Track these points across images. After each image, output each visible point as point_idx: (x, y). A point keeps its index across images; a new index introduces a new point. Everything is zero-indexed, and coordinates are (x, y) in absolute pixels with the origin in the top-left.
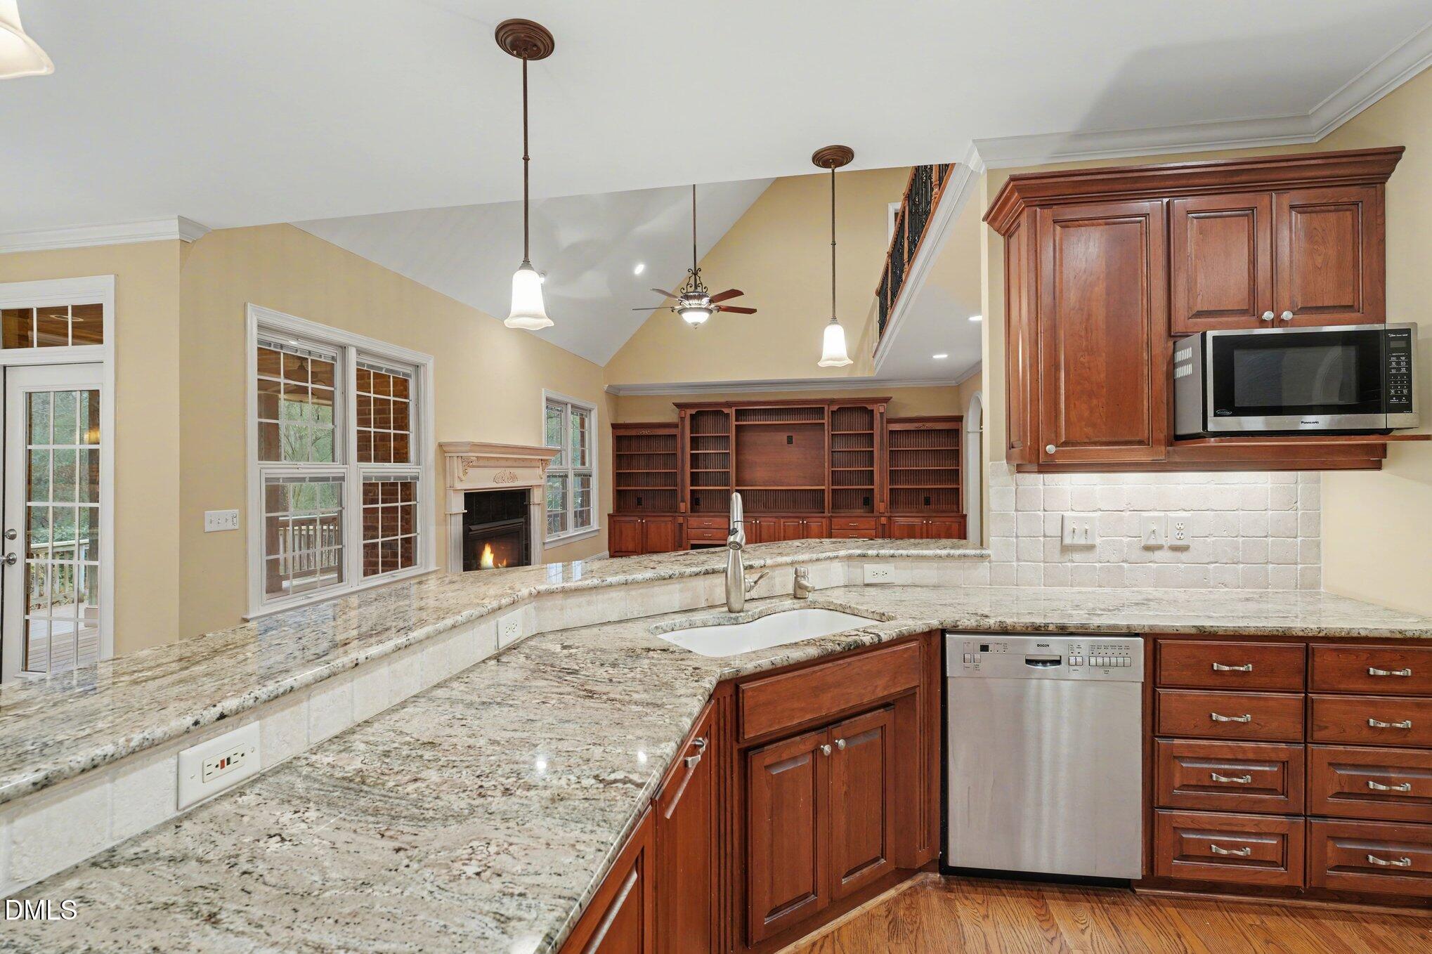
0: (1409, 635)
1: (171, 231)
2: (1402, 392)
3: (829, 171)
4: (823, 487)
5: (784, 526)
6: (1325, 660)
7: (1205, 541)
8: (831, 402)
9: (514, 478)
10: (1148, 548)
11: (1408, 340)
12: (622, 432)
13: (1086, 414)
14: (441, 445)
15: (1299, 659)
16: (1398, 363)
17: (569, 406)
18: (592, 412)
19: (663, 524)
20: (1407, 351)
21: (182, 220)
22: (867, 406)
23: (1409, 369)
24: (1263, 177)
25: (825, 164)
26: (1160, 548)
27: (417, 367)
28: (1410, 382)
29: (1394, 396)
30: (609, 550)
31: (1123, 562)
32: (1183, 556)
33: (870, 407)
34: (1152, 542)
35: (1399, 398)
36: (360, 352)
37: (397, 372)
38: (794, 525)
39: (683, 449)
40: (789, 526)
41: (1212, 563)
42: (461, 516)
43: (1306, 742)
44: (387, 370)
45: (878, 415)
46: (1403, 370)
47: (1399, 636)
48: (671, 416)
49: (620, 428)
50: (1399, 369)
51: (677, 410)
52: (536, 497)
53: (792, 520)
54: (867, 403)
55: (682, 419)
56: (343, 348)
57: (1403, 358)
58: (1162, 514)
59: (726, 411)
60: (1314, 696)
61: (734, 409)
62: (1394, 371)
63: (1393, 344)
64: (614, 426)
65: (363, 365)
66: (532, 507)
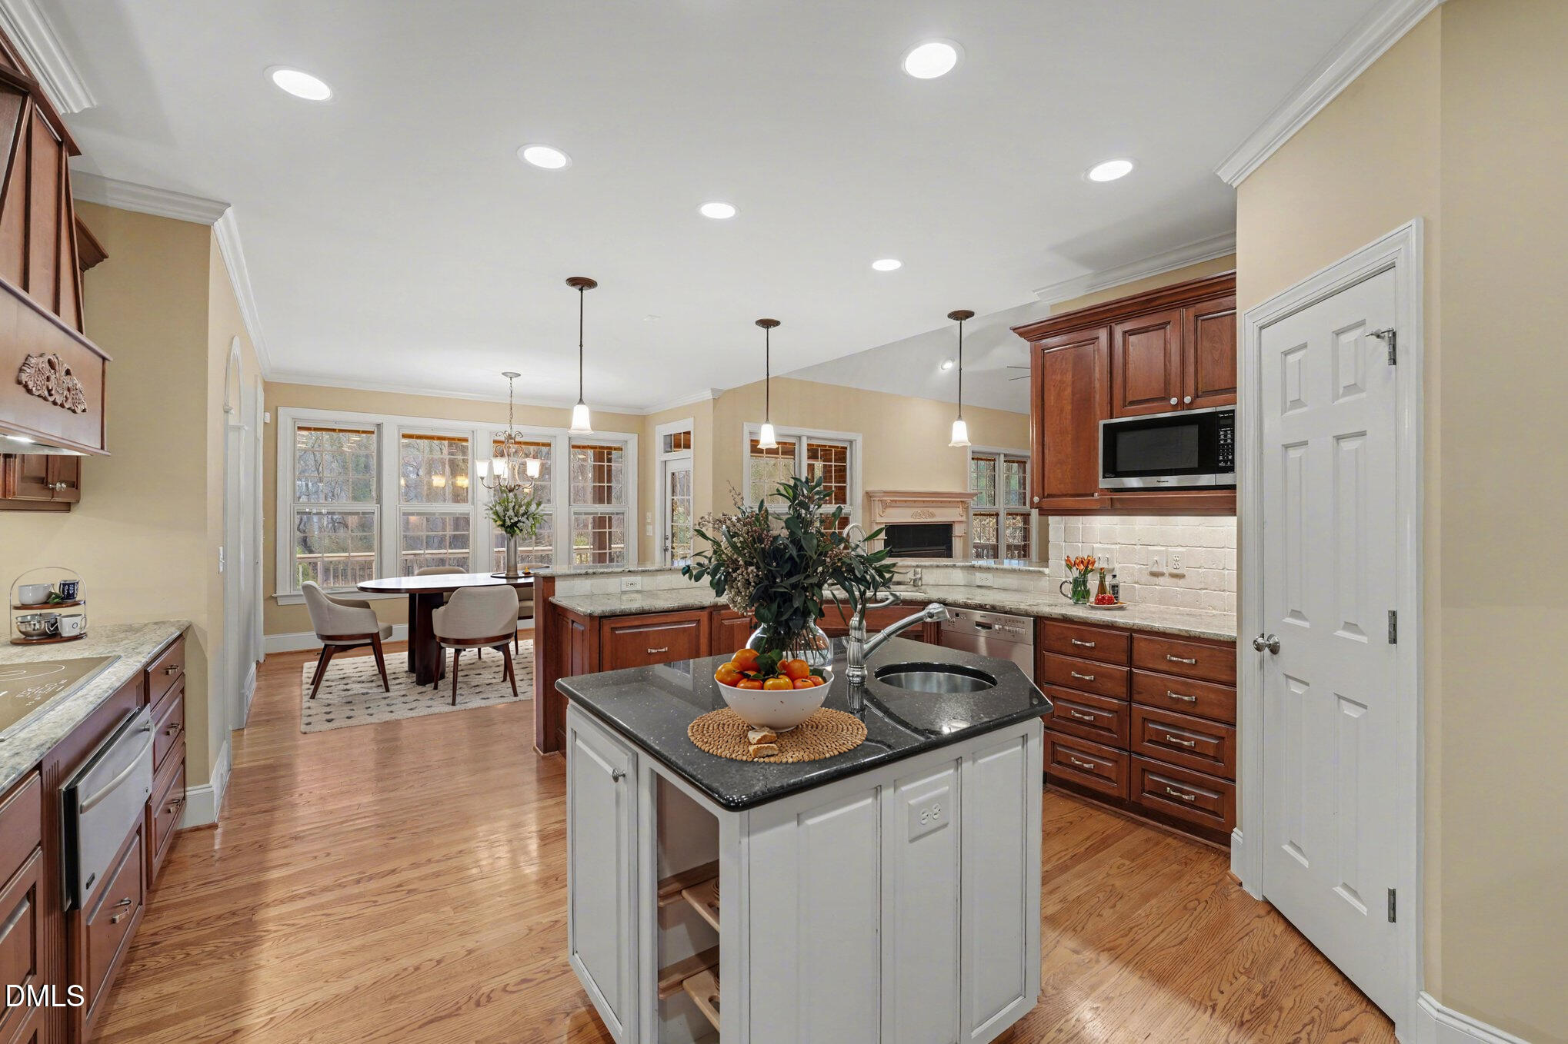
0: (1192, 634)
1: (708, 395)
2: (1228, 458)
3: (959, 322)
6: (1141, 646)
7: (1198, 571)
9: (933, 515)
10: (1154, 574)
11: (1233, 418)
13: (1060, 476)
14: (867, 494)
15: (1124, 644)
16: (1225, 436)
17: (1002, 457)
20: (1232, 426)
21: (713, 390)
23: (1233, 440)
24: (1183, 297)
25: (957, 319)
26: (1163, 574)
27: (851, 442)
28: (1233, 449)
29: (1222, 461)
31: (1135, 583)
32: (1181, 582)
34: (1155, 569)
35: (1225, 462)
36: (809, 438)
37: (837, 447)
41: (1204, 589)
42: (883, 541)
43: (1130, 702)
44: (829, 447)
46: (1229, 441)
47: (1186, 634)
50: (1226, 440)
52: (958, 530)
56: (800, 438)
57: (1229, 432)
58: (1163, 548)
60: (1135, 670)
62: (1222, 442)
63: (1222, 422)
65: (813, 445)
66: (953, 538)
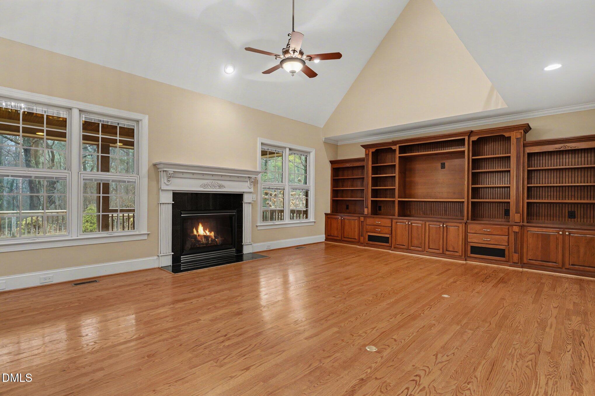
4: (463, 200)
5: (429, 227)
8: (471, 133)
9: (220, 186)
12: (336, 166)
14: (154, 164)
17: (287, 150)
18: (311, 154)
19: (353, 221)
22: (504, 134)
27: (138, 121)
30: (325, 234)
33: (507, 135)
38: (436, 228)
39: (367, 173)
40: (432, 227)
42: (171, 205)
44: (113, 123)
45: (515, 140)
48: (361, 154)
49: (335, 163)
51: (364, 150)
52: (246, 199)
53: (435, 223)
54: (506, 132)
55: (367, 155)
56: (70, 109)
59: (394, 147)
61: (398, 146)
64: (332, 162)
66: (244, 205)
